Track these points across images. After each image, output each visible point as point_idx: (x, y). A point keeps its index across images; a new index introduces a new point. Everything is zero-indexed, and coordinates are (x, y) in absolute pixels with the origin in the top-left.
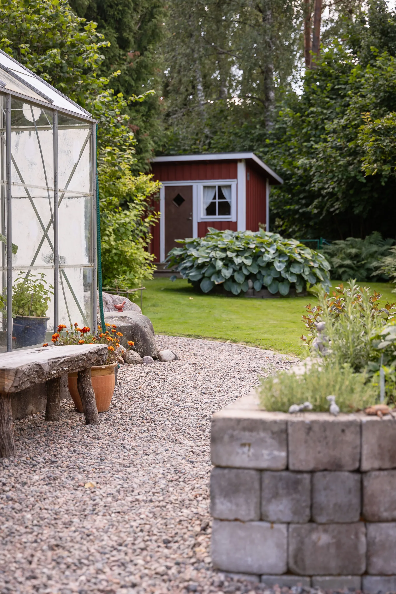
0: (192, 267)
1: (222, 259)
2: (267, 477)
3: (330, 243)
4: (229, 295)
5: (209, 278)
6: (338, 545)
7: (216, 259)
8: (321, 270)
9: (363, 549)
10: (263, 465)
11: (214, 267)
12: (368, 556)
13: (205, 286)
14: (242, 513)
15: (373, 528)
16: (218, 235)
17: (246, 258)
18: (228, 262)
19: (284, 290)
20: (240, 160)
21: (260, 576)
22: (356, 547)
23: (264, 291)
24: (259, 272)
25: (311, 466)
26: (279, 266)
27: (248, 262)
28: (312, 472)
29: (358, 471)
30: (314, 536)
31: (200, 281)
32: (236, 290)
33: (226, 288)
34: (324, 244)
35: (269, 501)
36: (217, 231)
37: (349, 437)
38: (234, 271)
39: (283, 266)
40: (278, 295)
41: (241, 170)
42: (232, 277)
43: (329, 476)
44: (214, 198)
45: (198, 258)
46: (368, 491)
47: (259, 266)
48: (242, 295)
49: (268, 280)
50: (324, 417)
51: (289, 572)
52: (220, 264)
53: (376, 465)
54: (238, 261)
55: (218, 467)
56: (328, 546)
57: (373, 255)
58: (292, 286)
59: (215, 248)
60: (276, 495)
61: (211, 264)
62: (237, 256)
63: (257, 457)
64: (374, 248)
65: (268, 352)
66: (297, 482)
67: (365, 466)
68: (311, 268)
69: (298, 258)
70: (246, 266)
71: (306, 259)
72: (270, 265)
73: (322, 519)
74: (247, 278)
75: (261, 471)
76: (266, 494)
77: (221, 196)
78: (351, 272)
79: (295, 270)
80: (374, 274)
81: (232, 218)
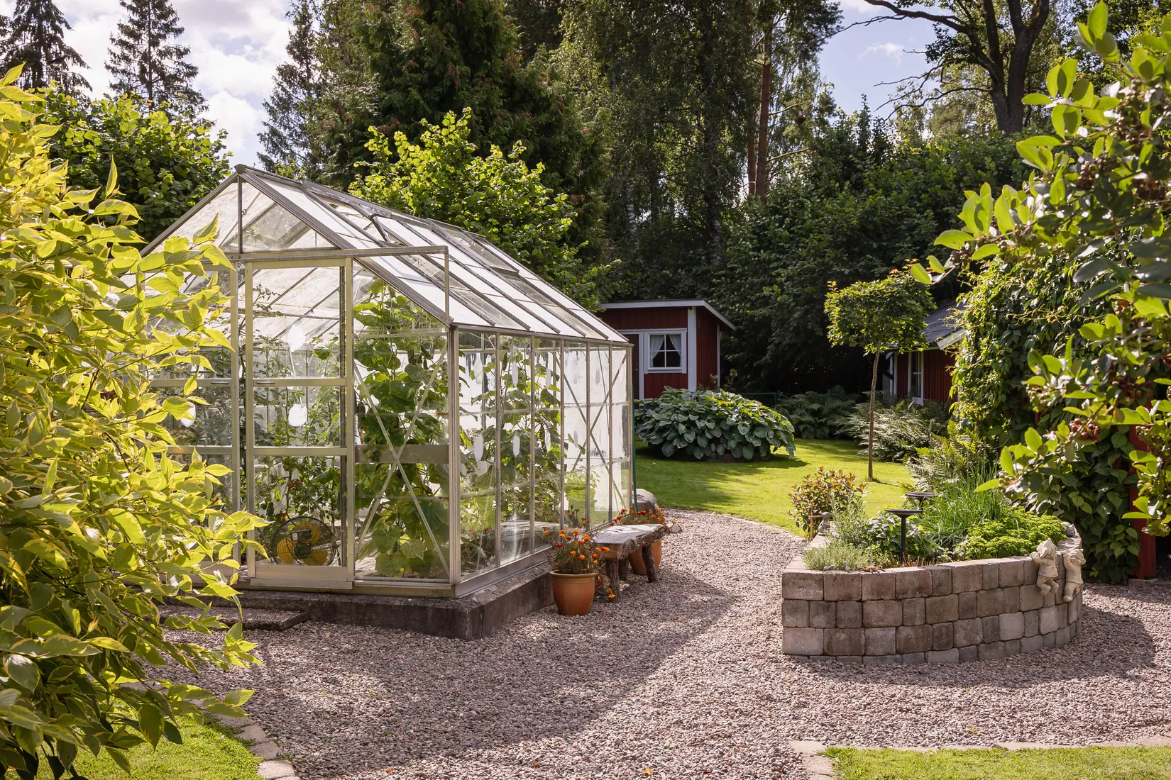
0: (651, 430)
1: (684, 423)
2: (813, 604)
3: (789, 396)
4: (692, 459)
5: (671, 442)
6: (850, 640)
7: (678, 423)
8: (786, 433)
9: (863, 642)
10: (811, 597)
11: (677, 431)
12: (866, 646)
13: (668, 450)
14: (800, 624)
15: (868, 631)
16: (676, 395)
17: (709, 421)
18: (690, 425)
19: (748, 454)
20: (691, 308)
21: (808, 657)
22: (860, 641)
23: (727, 455)
24: (723, 436)
25: (836, 598)
26: (743, 430)
27: (711, 425)
28: (836, 602)
29: (860, 601)
30: (838, 635)
31: (661, 445)
32: (699, 455)
33: (688, 452)
34: (782, 397)
35: (814, 617)
36: (675, 391)
37: (856, 583)
38: (697, 435)
39: (747, 430)
40: (742, 460)
41: (692, 318)
42: (695, 441)
43: (845, 603)
44: (662, 348)
45: (659, 421)
46: (865, 612)
47: (722, 429)
48: (705, 459)
49: (732, 444)
50: (842, 572)
51: (824, 654)
52: (682, 428)
53: (870, 597)
54: (700, 424)
55: (785, 599)
56: (845, 640)
57: (835, 411)
58: (757, 450)
59: (676, 410)
60: (817, 614)
61: (673, 427)
62: (699, 419)
63: (807, 594)
64: (838, 403)
65: (754, 523)
66: (829, 607)
67: (864, 598)
68: (775, 431)
69: (762, 421)
70: (709, 430)
71: (770, 422)
72: (734, 428)
73: (841, 626)
74: (710, 442)
75: (809, 601)
76: (812, 612)
77: (670, 346)
78: (812, 430)
79: (759, 434)
80: (838, 432)
81: (682, 369)
